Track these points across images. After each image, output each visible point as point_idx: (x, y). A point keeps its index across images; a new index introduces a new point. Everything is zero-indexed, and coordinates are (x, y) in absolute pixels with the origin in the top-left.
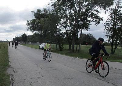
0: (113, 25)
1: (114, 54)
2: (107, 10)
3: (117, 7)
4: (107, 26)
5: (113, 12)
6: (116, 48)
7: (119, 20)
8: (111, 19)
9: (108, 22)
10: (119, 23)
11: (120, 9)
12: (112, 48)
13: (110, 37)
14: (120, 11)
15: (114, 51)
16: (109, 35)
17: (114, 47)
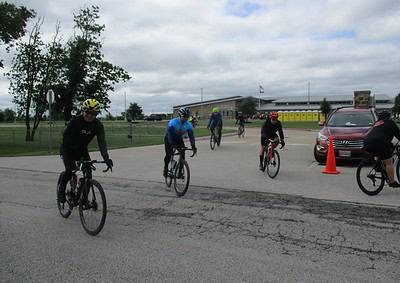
0: (27, 80)
1: (32, 140)
2: (11, 46)
3: (32, 41)
4: (14, 81)
5: (26, 50)
6: (35, 128)
7: (39, 69)
8: (22, 65)
9: (16, 73)
10: (38, 74)
11: (40, 47)
12: (28, 128)
13: (22, 104)
14: (39, 51)
15: (33, 133)
16: (19, 99)
17: (32, 126)
